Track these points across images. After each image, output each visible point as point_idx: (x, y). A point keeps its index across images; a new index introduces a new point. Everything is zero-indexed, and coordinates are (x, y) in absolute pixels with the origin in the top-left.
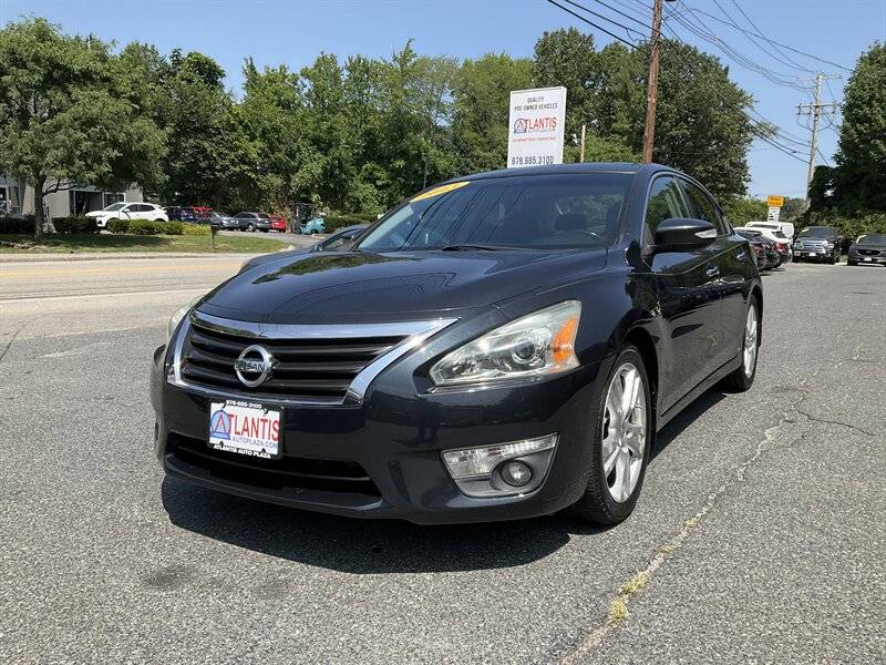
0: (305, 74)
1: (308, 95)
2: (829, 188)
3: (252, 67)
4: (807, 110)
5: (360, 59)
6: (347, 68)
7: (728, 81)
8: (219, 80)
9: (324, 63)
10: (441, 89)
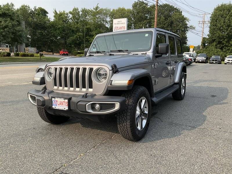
0: (70, 13)
1: (71, 18)
2: (206, 43)
3: (56, 11)
4: (201, 23)
5: (85, 9)
6: (81, 11)
7: (182, 15)
8: (47, 14)
9: (75, 10)
10: (107, 17)
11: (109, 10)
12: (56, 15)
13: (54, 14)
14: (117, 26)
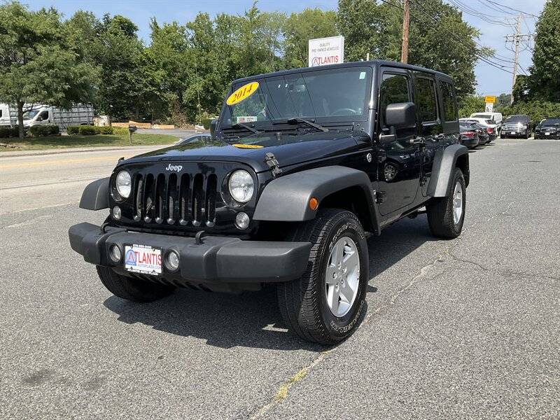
0: (189, 26)
1: (192, 40)
2: (526, 89)
3: (155, 23)
4: (511, 39)
5: (224, 15)
6: (216, 21)
7: (461, 21)
8: (134, 32)
9: (202, 18)
10: (276, 33)
11: (282, 17)
12: (157, 32)
13: (151, 32)
14: (318, 54)
